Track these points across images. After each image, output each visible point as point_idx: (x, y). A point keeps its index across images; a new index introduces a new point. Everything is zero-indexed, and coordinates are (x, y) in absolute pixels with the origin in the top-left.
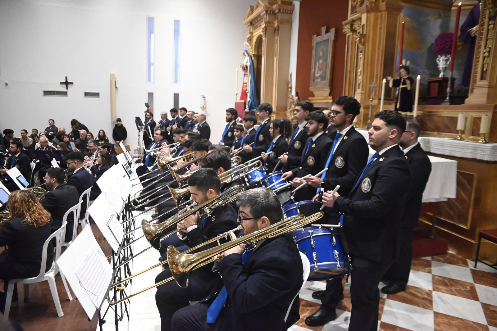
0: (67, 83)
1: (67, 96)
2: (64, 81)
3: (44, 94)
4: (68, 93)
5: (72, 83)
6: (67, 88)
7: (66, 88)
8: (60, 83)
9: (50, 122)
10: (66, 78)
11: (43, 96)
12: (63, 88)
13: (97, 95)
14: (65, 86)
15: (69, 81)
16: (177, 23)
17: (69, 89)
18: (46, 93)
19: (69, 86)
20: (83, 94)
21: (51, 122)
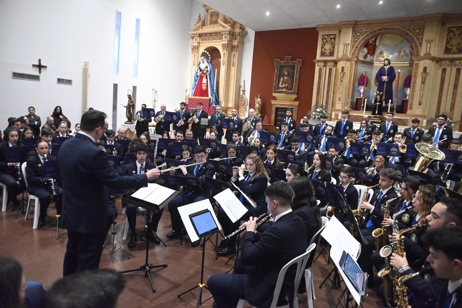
0: (40, 67)
1: (40, 81)
2: (37, 64)
3: (14, 76)
4: (41, 78)
5: (45, 67)
6: (40, 72)
7: (38, 72)
8: (32, 65)
9: (30, 110)
10: (40, 60)
11: (12, 78)
12: (35, 72)
13: (69, 82)
14: (37, 69)
15: (42, 64)
16: (138, 21)
17: (42, 73)
18: (17, 75)
19: (42, 70)
20: (56, 81)
21: (32, 110)
